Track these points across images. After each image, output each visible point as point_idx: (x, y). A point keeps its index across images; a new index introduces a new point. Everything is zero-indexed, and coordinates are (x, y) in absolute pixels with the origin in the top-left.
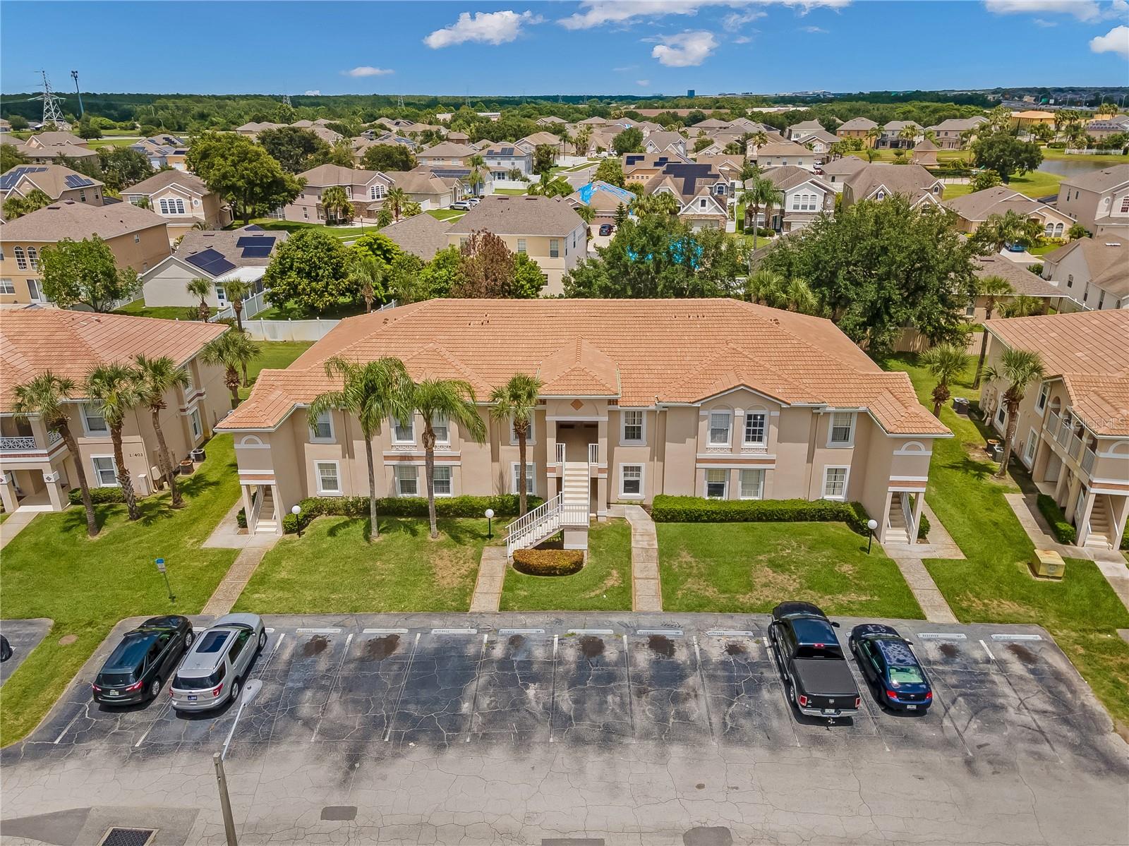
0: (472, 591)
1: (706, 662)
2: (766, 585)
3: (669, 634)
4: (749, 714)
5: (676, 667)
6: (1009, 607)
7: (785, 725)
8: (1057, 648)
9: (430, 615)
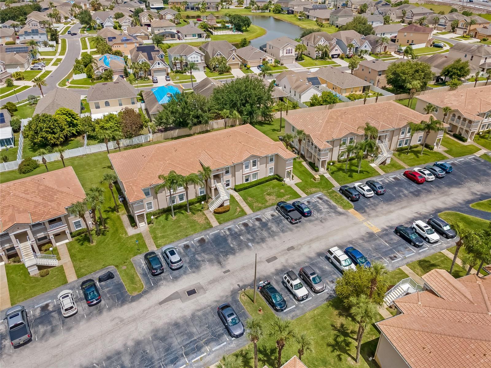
0: (210, 222)
1: (269, 220)
2: (269, 200)
3: (258, 217)
4: (283, 226)
5: (264, 223)
6: (314, 189)
7: (290, 226)
8: (325, 195)
9: (206, 231)
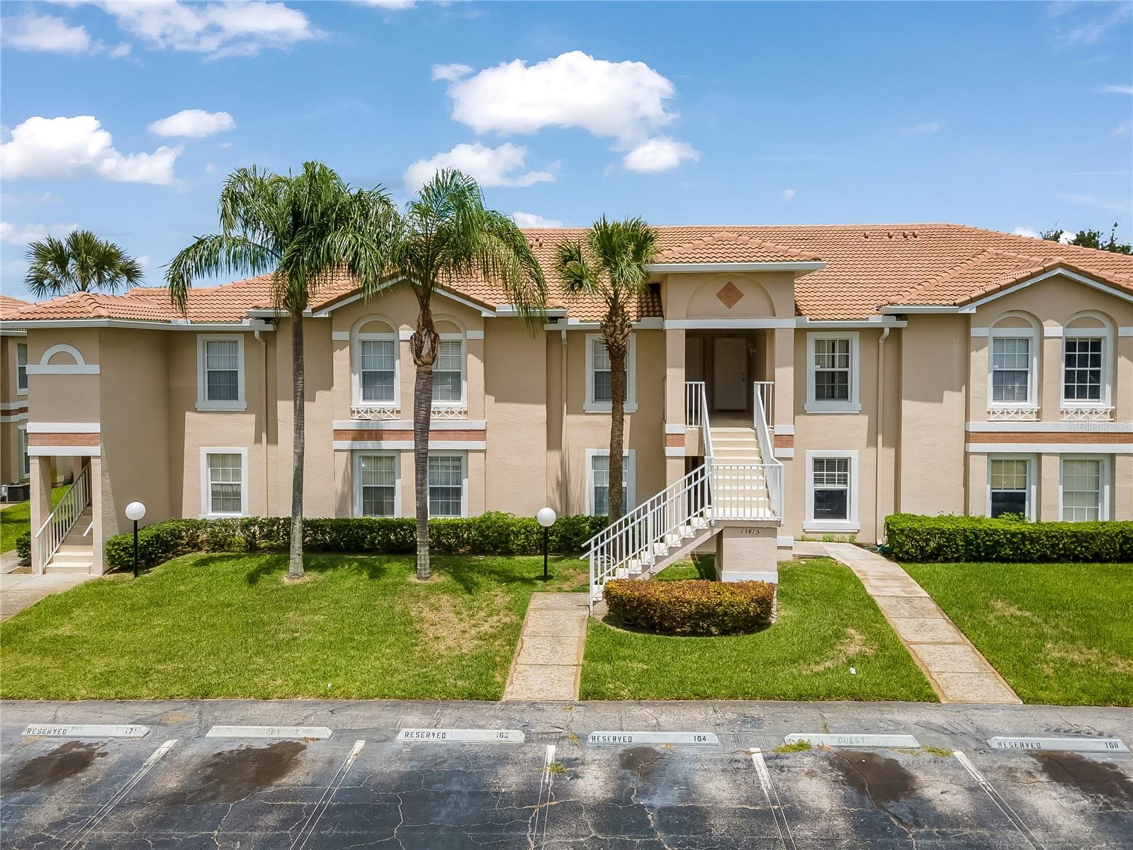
0: (508, 661)
9: (398, 705)
